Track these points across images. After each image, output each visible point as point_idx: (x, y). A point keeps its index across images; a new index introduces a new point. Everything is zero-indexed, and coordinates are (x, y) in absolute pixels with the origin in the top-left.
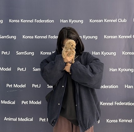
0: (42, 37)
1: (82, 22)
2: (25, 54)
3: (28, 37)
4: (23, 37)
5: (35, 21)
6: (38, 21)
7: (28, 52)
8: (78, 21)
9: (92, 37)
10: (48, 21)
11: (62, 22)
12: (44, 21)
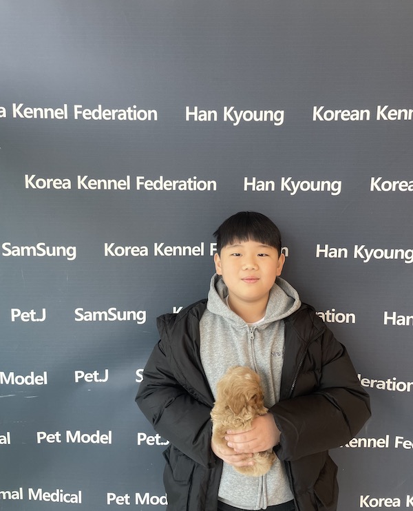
0: (108, 184)
1: (278, 117)
2: (41, 252)
3: (47, 183)
4: (28, 181)
5: (76, 112)
6: (88, 114)
7: (50, 244)
8: (263, 116)
9: (321, 186)
10: (130, 114)
11: (192, 117)
12: (117, 114)
